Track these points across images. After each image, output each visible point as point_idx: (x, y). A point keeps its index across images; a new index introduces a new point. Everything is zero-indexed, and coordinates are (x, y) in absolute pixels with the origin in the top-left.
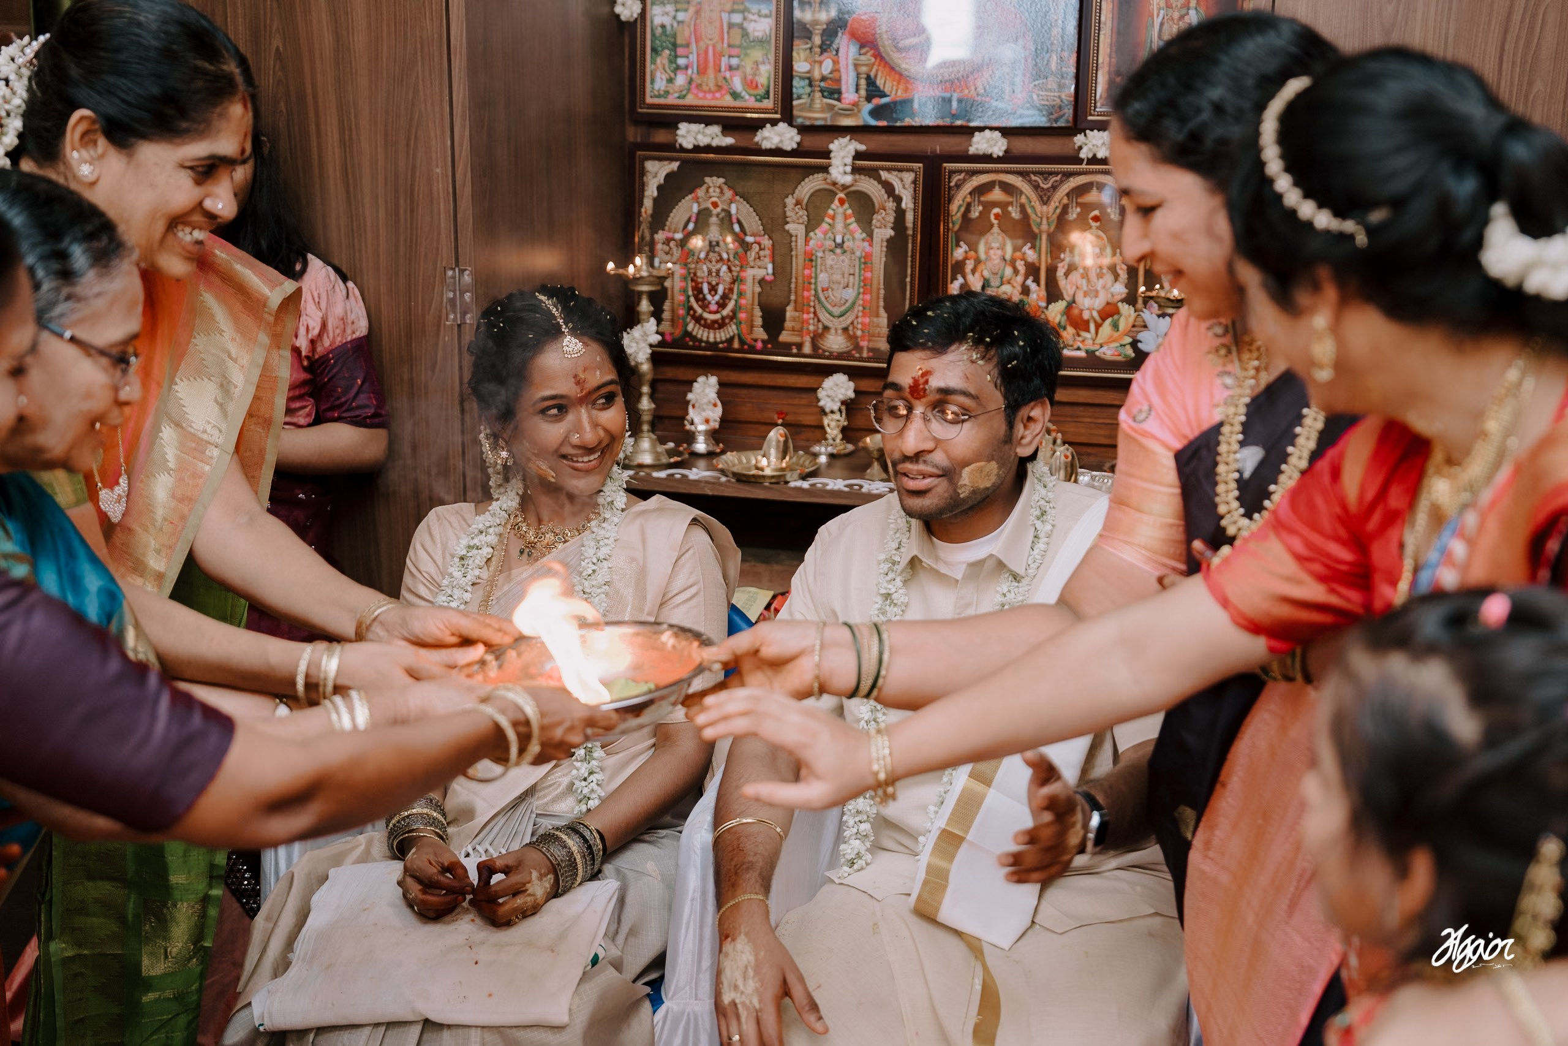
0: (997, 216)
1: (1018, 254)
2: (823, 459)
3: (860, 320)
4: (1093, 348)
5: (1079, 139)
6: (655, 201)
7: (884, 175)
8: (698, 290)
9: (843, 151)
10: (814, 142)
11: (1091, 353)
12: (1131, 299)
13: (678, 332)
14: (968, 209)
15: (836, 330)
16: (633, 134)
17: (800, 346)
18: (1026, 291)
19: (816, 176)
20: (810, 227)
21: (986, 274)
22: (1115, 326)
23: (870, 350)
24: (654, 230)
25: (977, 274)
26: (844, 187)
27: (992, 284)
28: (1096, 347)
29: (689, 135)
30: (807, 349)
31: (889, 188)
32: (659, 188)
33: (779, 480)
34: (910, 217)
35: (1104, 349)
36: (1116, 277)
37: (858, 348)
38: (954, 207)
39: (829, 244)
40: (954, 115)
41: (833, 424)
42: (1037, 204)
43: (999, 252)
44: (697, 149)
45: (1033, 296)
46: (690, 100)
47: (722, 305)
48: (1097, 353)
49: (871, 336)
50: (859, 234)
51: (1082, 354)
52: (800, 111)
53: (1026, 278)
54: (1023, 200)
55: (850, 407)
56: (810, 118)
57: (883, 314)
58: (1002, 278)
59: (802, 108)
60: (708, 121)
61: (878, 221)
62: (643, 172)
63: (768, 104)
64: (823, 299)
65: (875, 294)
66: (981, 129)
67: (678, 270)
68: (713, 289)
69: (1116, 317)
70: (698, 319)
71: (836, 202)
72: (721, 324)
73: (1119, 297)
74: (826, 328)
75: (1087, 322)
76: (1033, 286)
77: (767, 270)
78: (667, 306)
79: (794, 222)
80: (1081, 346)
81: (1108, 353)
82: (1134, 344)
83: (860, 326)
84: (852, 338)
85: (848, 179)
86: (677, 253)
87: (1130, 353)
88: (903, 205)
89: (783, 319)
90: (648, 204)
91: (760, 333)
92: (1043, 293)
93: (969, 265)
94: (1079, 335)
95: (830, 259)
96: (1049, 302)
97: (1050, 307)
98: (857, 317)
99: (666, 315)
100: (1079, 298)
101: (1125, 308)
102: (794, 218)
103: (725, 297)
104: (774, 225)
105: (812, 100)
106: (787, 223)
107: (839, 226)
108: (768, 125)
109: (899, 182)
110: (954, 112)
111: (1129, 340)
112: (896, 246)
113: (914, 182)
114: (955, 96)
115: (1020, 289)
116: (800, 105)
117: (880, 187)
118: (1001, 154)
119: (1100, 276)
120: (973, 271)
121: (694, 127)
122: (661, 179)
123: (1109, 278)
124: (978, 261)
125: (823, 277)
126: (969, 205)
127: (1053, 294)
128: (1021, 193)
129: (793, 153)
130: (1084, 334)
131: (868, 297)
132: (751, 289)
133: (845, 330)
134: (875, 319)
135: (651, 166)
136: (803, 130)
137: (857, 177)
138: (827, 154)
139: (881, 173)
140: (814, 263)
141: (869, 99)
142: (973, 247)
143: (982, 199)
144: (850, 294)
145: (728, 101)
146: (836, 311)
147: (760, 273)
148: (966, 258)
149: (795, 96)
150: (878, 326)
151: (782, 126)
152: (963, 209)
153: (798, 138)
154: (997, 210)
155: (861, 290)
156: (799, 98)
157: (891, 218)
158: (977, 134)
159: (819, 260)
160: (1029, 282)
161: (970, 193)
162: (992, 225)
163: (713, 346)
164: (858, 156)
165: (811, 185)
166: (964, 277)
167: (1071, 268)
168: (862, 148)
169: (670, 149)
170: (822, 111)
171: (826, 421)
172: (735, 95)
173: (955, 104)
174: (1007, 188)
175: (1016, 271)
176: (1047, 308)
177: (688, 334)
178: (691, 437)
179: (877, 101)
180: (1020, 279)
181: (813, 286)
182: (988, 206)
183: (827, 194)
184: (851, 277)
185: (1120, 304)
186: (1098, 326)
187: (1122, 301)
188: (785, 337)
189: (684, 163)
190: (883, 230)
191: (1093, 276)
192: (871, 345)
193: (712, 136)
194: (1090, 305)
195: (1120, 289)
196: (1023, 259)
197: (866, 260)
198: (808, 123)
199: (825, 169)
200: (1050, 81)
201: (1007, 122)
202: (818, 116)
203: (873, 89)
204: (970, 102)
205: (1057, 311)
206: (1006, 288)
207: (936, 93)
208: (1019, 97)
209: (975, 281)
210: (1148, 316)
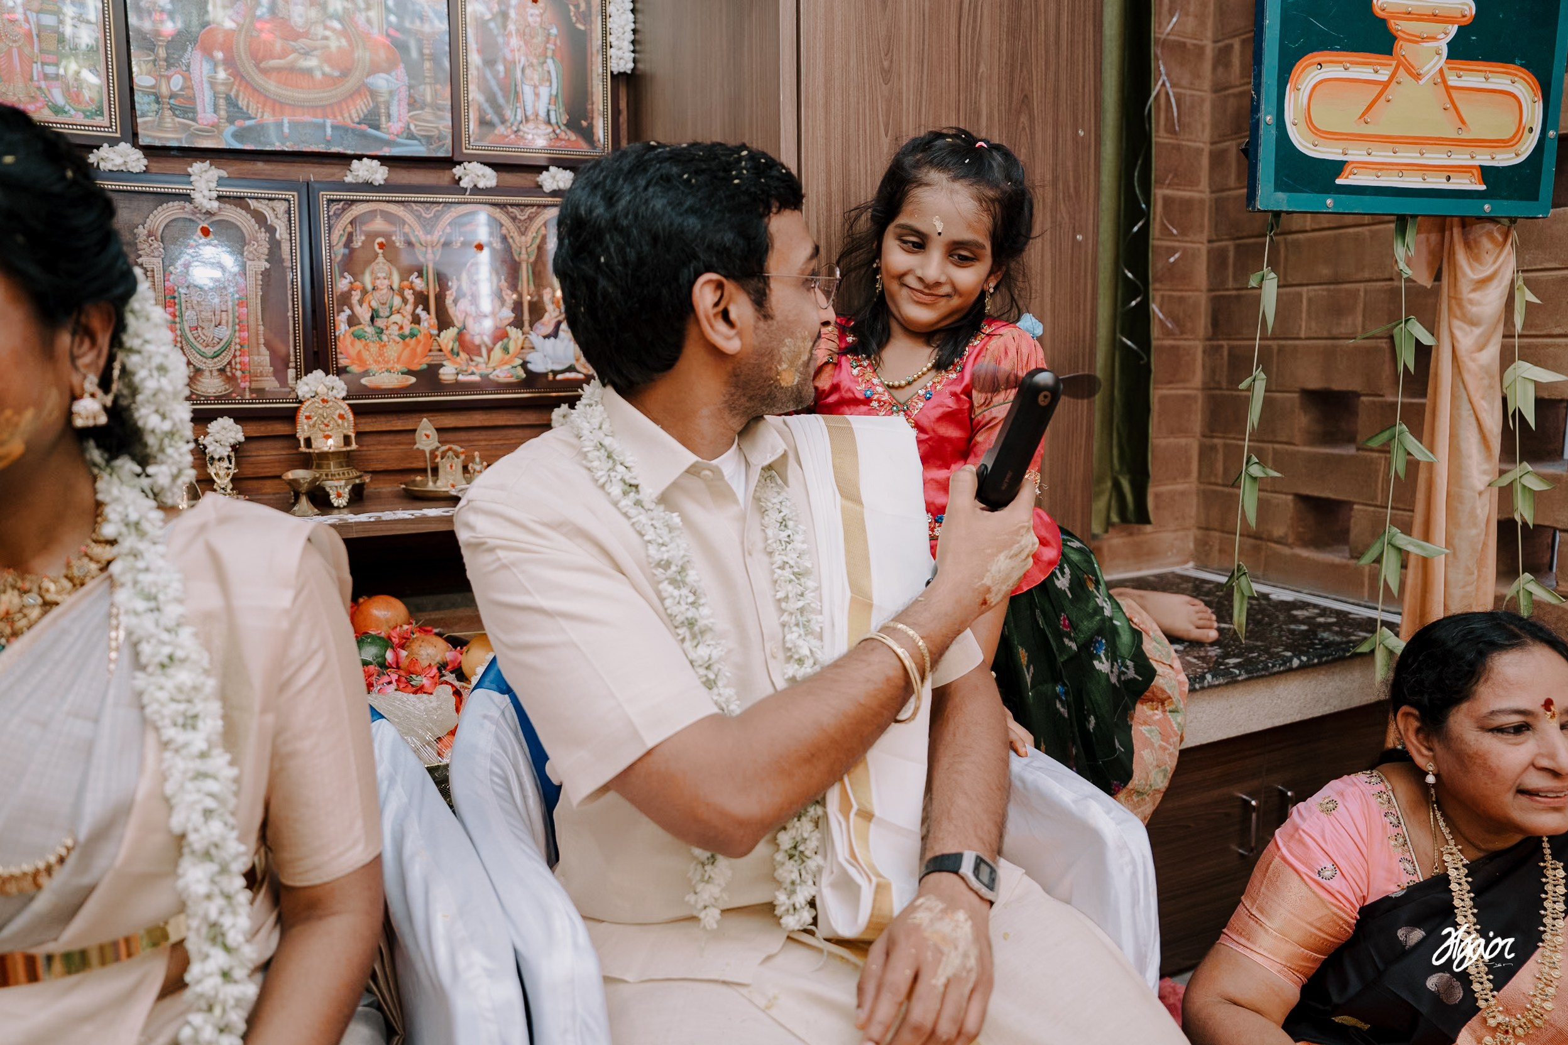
0: (381, 246)
1: (406, 283)
3: (238, 360)
4: (486, 372)
5: (458, 171)
7: (253, 204)
9: (203, 177)
11: (485, 377)
12: (518, 323)
14: (349, 239)
15: (211, 371)
18: (416, 320)
19: (171, 204)
20: (168, 260)
21: (374, 304)
22: (506, 350)
23: (252, 391)
25: (365, 305)
26: (209, 215)
27: (381, 314)
28: (490, 370)
31: (260, 218)
34: (285, 247)
35: (497, 372)
36: (503, 303)
37: (238, 389)
38: (335, 237)
40: (329, 141)
41: (222, 473)
42: (421, 233)
43: (386, 282)
45: (424, 324)
48: (491, 377)
49: (253, 376)
50: (229, 267)
51: (476, 378)
52: (145, 129)
53: (416, 307)
54: (407, 229)
55: (239, 452)
56: (160, 139)
57: (264, 351)
58: (391, 308)
59: (150, 126)
61: (251, 252)
63: (103, 120)
64: (192, 340)
65: (252, 331)
66: (360, 157)
69: (505, 340)
71: (199, 232)
73: (507, 322)
74: (198, 371)
75: (479, 347)
76: (423, 315)
79: (148, 255)
80: (475, 370)
81: (503, 374)
82: (524, 365)
83: (238, 366)
84: (231, 380)
85: (212, 206)
87: (521, 373)
88: (278, 236)
92: (434, 321)
93: (356, 296)
94: (472, 360)
95: (195, 295)
96: (440, 330)
97: (442, 334)
98: (235, 356)
100: (470, 324)
101: (514, 332)
102: (148, 250)
105: (162, 119)
106: (140, 256)
108: (106, 145)
109: (271, 212)
110: (328, 138)
111: (520, 362)
112: (272, 279)
113: (289, 212)
114: (329, 122)
115: (410, 318)
116: (145, 123)
117: (249, 216)
118: (382, 182)
119: (488, 301)
120: (361, 302)
123: (496, 303)
124: (364, 292)
125: (189, 316)
126: (350, 235)
127: (444, 321)
128: (404, 223)
129: (139, 177)
130: (476, 358)
131: (245, 334)
133: (222, 371)
134: (256, 358)
136: (150, 151)
137: (222, 206)
138: (186, 180)
139: (250, 201)
140: (177, 301)
141: (231, 120)
142: (358, 277)
143: (364, 228)
144: (225, 332)
146: (210, 351)
148: (352, 289)
149: (138, 113)
150: (259, 365)
151: (124, 147)
152: (344, 239)
153: (145, 162)
154: (380, 240)
155: (237, 327)
156: (143, 116)
157: (265, 249)
158: (355, 162)
159: (183, 296)
160: (419, 310)
161: (351, 223)
162: (377, 255)
164: (221, 181)
165: (166, 214)
166: (351, 308)
167: (460, 295)
168: (227, 173)
170: (175, 131)
171: (212, 471)
172: (57, 109)
173: (329, 131)
174: (388, 217)
175: (405, 301)
176: (439, 335)
179: (239, 123)
180: (409, 307)
181: (178, 326)
183: (186, 224)
184: (224, 314)
185: (508, 328)
186: (490, 351)
187: (510, 325)
190: (256, 263)
191: (481, 301)
192: (254, 385)
194: (480, 330)
195: (507, 314)
196: (412, 288)
197: (239, 295)
198: (157, 143)
199: (187, 197)
200: (427, 114)
201: (386, 151)
202: (172, 138)
203: (235, 110)
204: (345, 129)
205: (448, 337)
206: (396, 318)
207: (307, 118)
208: (396, 126)
209: (364, 313)
210: (535, 338)
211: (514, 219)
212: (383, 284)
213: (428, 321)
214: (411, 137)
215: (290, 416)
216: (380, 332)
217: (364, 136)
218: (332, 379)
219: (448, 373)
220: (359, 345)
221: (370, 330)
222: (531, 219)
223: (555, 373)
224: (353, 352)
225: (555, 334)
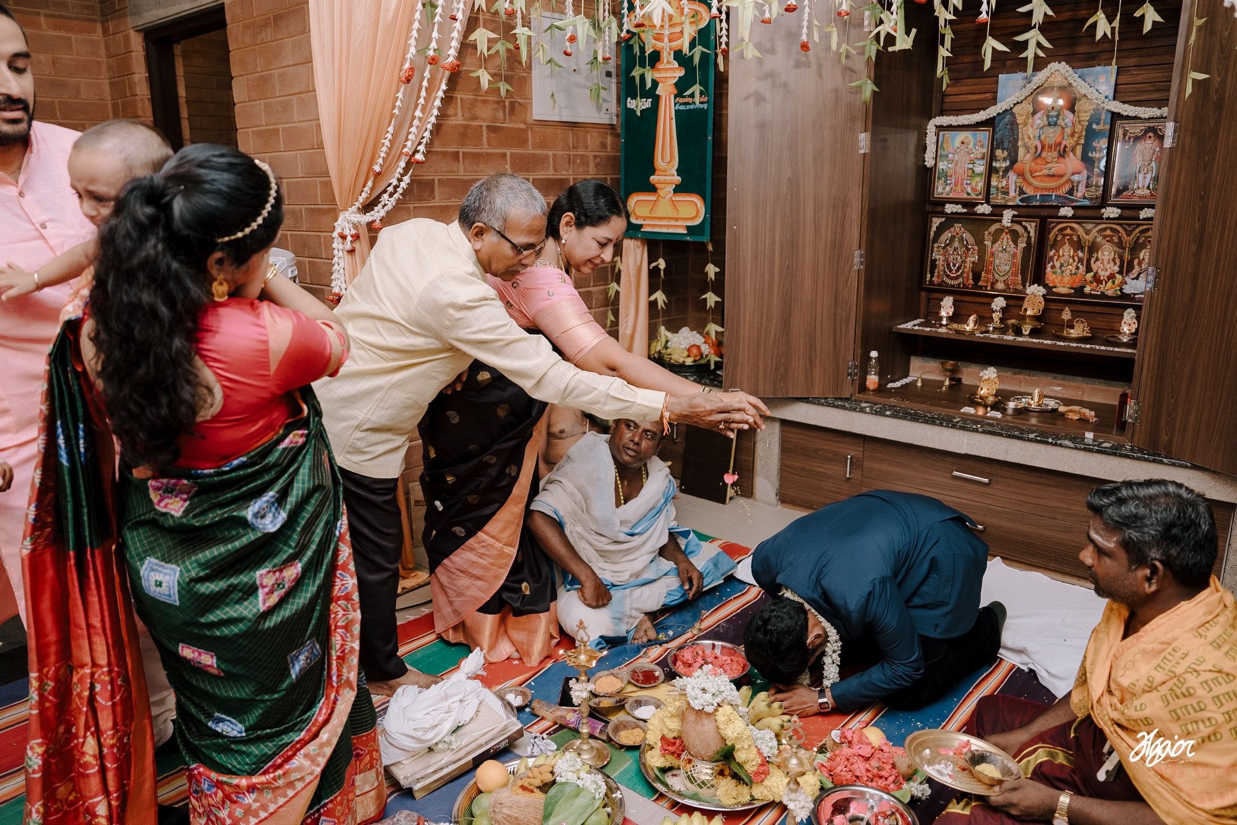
0: (1068, 240)
1: (1076, 254)
2: (991, 329)
4: (1103, 291)
5: (1103, 210)
6: (935, 232)
7: (1024, 223)
8: (948, 265)
9: (1008, 215)
10: (997, 211)
11: (1103, 293)
12: (1120, 272)
13: (940, 281)
14: (1057, 236)
15: (1001, 281)
16: (929, 208)
17: (986, 287)
18: (1078, 268)
19: (997, 223)
20: (994, 242)
21: (1062, 261)
22: (1113, 283)
23: (1012, 289)
24: (934, 243)
25: (1059, 262)
26: (1008, 228)
27: (1064, 265)
28: (1105, 291)
29: (950, 208)
30: (989, 288)
31: (1025, 228)
32: (937, 228)
33: (972, 333)
34: (1033, 239)
35: (1108, 292)
36: (1115, 264)
37: (1009, 289)
38: (1051, 236)
39: (1001, 249)
41: (996, 316)
42: (1085, 236)
43: (1068, 253)
44: (952, 213)
45: (1081, 270)
46: (951, 196)
47: (957, 271)
48: (1105, 293)
49: (1014, 284)
50: (1013, 245)
51: (1099, 293)
53: (1078, 263)
54: (1079, 233)
55: (1004, 310)
56: (996, 202)
57: (1020, 275)
58: (1068, 263)
59: (993, 198)
60: (957, 203)
61: (1020, 241)
62: (931, 221)
63: (980, 197)
64: (996, 270)
65: (1017, 268)
66: (1064, 206)
67: (942, 258)
68: (954, 265)
69: (1114, 279)
70: (948, 276)
71: (1004, 233)
72: (957, 278)
73: (1116, 272)
74: (997, 281)
75: (1102, 281)
76: (1081, 267)
77: (976, 258)
78: (936, 271)
79: (987, 241)
80: (1099, 290)
81: (1111, 293)
83: (1010, 280)
84: (1007, 285)
85: (1009, 225)
86: (942, 251)
87: (1119, 293)
88: (1031, 235)
89: (980, 276)
90: (932, 233)
91: (971, 282)
92: (1085, 269)
93: (1056, 258)
94: (1098, 286)
95: (1000, 255)
98: (1010, 277)
99: (936, 274)
100: (1099, 271)
101: (1118, 276)
102: (988, 239)
103: (959, 268)
104: (980, 242)
105: (998, 196)
106: (985, 241)
107: (1005, 242)
108: (980, 205)
109: (1030, 226)
112: (1026, 250)
113: (1036, 226)
114: (1054, 194)
115: (1075, 267)
117: (1022, 228)
118: (1071, 216)
119: (1109, 263)
120: (1057, 260)
121: (952, 205)
122: (938, 224)
123: (1112, 264)
124: (1059, 256)
125: (997, 261)
127: (1089, 269)
128: (1078, 231)
129: (989, 215)
130: (1100, 285)
131: (1014, 269)
132: (969, 265)
133: (1004, 281)
134: (1016, 278)
135: (934, 219)
136: (993, 206)
137: (1013, 224)
138: (1002, 215)
140: (994, 256)
141: (1019, 195)
142: (1058, 251)
143: (1062, 233)
144: (1007, 268)
145: (965, 196)
146: (1001, 274)
147: (973, 259)
148: (1054, 255)
149: (991, 194)
150: (1017, 280)
151: (985, 205)
152: (1054, 237)
153: (991, 210)
154: (1068, 237)
155: (1012, 267)
156: (993, 195)
157: (1025, 240)
158: (1062, 208)
159: (996, 255)
160: (1079, 265)
161: (1058, 231)
162: (1066, 243)
163: (953, 286)
164: (1014, 216)
165: (994, 227)
166: (1053, 263)
167: (1097, 259)
168: (1016, 213)
169: (942, 213)
170: (1001, 199)
171: (994, 315)
172: (968, 194)
174: (1073, 229)
175: (1074, 261)
177: (943, 281)
178: (941, 318)
180: (1076, 263)
181: (993, 265)
182: (1064, 236)
183: (1001, 231)
184: (1008, 262)
185: (1116, 274)
186: (1106, 283)
188: (980, 283)
189: (947, 218)
190: (1022, 244)
191: (1106, 262)
192: (1014, 287)
193: (959, 209)
194: (1103, 274)
195: (1116, 268)
196: (1078, 256)
197: (1014, 255)
198: (995, 204)
199: (1000, 221)
200: (1093, 189)
201: (1074, 204)
202: (1000, 201)
203: (1022, 192)
204: (1060, 196)
205: (1089, 276)
206: (1070, 267)
207: (1046, 193)
208: (1079, 194)
209: (1057, 264)
210: (1127, 279)
211: (1125, 230)
212: (1066, 254)
213: (1082, 269)
214: (1085, 198)
215: (1023, 299)
216: (1062, 272)
217: (1066, 198)
218: (1041, 288)
219: (1087, 289)
220: (1054, 276)
221: (1059, 271)
222: (1134, 230)
223: (1135, 294)
224: (1051, 278)
225: (1137, 278)
